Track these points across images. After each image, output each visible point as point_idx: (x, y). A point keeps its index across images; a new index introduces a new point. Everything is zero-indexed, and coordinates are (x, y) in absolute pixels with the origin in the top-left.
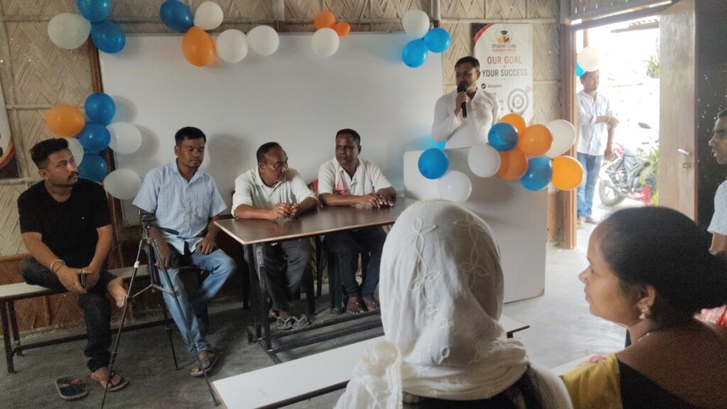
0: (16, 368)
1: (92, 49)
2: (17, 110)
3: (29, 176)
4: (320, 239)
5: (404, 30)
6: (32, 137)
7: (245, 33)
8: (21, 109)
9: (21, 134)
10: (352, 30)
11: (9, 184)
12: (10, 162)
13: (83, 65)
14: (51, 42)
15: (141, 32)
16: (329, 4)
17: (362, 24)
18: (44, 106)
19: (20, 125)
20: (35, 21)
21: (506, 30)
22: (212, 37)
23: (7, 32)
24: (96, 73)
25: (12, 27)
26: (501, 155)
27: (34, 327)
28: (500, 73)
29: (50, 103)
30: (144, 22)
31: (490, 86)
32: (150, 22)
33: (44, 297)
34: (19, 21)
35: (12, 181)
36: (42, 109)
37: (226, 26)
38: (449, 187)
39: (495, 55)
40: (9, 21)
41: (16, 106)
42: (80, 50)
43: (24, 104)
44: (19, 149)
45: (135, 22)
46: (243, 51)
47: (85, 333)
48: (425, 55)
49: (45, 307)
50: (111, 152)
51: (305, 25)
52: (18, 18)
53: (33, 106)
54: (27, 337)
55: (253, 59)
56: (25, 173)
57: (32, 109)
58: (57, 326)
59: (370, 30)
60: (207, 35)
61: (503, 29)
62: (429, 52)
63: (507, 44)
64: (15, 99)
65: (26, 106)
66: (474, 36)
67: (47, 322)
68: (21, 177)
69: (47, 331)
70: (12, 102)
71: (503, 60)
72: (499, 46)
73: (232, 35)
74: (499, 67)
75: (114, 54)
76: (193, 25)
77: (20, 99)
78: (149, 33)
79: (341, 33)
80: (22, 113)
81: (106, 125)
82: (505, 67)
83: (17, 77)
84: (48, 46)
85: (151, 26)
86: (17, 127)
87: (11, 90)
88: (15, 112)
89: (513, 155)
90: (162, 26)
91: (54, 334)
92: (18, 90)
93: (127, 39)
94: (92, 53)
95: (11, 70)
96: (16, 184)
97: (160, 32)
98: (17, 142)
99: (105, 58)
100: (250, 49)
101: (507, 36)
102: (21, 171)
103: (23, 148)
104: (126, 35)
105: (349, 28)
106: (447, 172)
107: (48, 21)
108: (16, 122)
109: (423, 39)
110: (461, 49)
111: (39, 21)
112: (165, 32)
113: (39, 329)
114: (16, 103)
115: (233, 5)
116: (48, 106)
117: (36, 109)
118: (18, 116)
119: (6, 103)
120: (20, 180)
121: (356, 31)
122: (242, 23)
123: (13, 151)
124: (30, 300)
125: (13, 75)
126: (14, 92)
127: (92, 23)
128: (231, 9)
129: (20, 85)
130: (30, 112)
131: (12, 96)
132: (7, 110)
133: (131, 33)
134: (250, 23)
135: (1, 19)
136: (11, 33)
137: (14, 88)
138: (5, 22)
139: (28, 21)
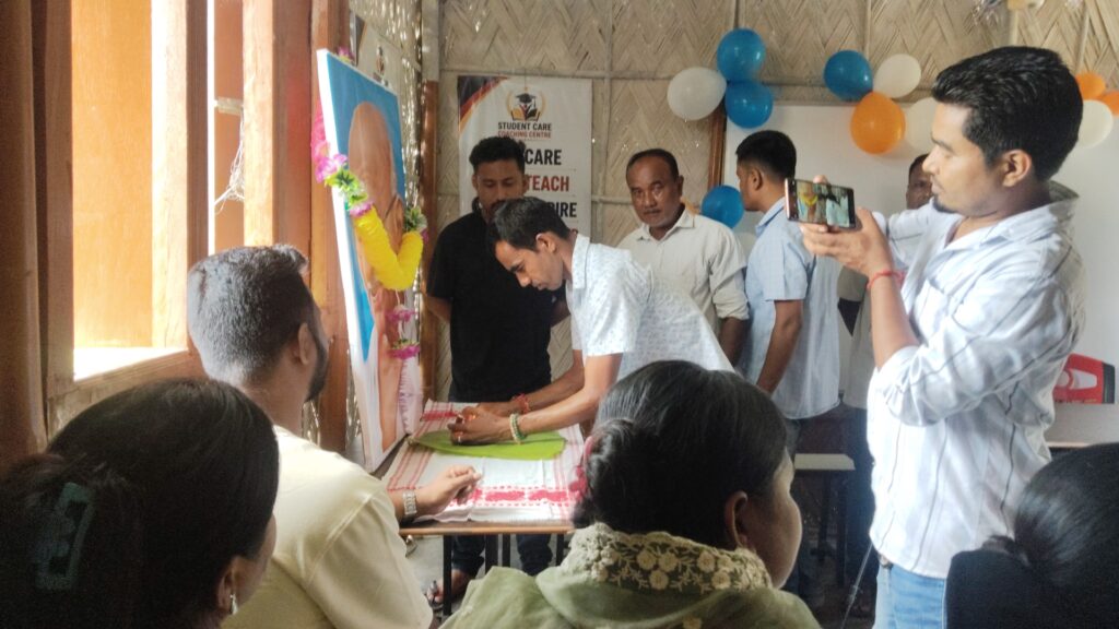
1: (718, 121)
2: (605, 203)
8: (609, 202)
14: (668, 106)
15: (787, 99)
16: (1090, 63)
19: (603, 223)
20: (649, 79)
22: (901, 108)
23: (611, 97)
24: (717, 158)
25: (619, 85)
30: (795, 85)
32: (805, 85)
34: (629, 79)
40: (618, 78)
41: (603, 198)
42: (700, 124)
43: (615, 195)
45: (780, 85)
52: (628, 74)
57: (622, 204)
60: (894, 104)
64: (604, 187)
65: (618, 198)
70: (600, 192)
73: (928, 106)
76: (871, 91)
77: (609, 188)
78: (802, 101)
79: (1115, 109)
80: (609, 208)
83: (612, 156)
85: (803, 91)
86: (599, 229)
87: (601, 175)
88: (601, 205)
90: (827, 90)
92: (610, 178)
93: (775, 108)
94: (716, 128)
95: (607, 146)
104: (774, 103)
107: (670, 78)
108: (599, 221)
111: (654, 79)
112: (833, 103)
114: (604, 193)
115: (931, 59)
118: (603, 211)
119: (592, 193)
125: (608, 153)
126: (605, 178)
127: (728, 82)
128: (928, 67)
129: (613, 170)
130: (618, 207)
131: (601, 185)
132: (593, 203)
133: (779, 99)
135: (607, 75)
136: (616, 96)
137: (605, 173)
138: (612, 79)
139: (642, 79)
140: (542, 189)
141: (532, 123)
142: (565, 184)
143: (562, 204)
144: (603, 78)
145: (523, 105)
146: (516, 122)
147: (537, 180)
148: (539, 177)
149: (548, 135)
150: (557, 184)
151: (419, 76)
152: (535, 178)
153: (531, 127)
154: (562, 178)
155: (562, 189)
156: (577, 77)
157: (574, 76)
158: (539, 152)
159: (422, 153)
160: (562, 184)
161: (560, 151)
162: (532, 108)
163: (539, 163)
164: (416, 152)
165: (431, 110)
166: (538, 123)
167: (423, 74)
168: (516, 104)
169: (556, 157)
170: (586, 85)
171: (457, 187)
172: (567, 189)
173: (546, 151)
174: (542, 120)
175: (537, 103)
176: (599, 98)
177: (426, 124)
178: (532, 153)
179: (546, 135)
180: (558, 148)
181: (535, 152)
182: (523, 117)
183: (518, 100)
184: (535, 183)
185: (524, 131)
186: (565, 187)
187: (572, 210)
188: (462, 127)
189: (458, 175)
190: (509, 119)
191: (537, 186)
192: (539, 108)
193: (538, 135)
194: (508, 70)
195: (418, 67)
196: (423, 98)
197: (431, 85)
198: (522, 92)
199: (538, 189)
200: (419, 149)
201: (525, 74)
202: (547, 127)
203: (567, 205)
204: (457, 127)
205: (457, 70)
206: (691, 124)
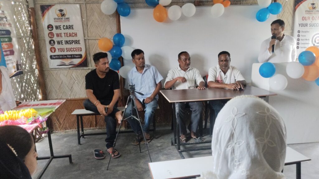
0: (81, 143)
1: (117, 15)
2: (88, 39)
3: (91, 67)
4: (207, 102)
5: (258, 4)
6: (93, 51)
7: (181, 7)
8: (90, 39)
9: (89, 49)
10: (231, 4)
11: (84, 69)
12: (85, 60)
13: (114, 21)
14: (102, 12)
15: (137, 8)
17: (236, 1)
18: (98, 38)
19: (89, 46)
20: (96, 3)
21: (314, 3)
22: (166, 9)
23: (86, 8)
24: (118, 25)
25: (88, 6)
26: (305, 67)
27: (90, 127)
28: (308, 25)
29: (100, 37)
30: (139, 3)
31: (302, 32)
32: (141, 3)
33: (94, 116)
34: (91, 3)
35: (85, 68)
36: (97, 39)
37: (173, 4)
38: (275, 82)
39: (306, 16)
41: (88, 38)
42: (113, 15)
43: (91, 37)
44: (88, 55)
45: (135, 3)
46: (179, 15)
47: (106, 132)
48: (268, 15)
49: (94, 120)
50: (123, 58)
51: (209, 3)
52: (90, 2)
53: (94, 38)
54: (87, 131)
55: (183, 18)
56: (90, 65)
57: (94, 40)
58: (98, 128)
59: (240, 4)
60: (164, 8)
61: (312, 3)
62: (271, 14)
63: (314, 10)
64: (88, 35)
65: (92, 38)
66: (296, 6)
67: (95, 126)
68: (89, 67)
69: (94, 129)
70: (86, 36)
71: (311, 19)
72: (309, 11)
73: (175, 8)
74: (308, 22)
75: (125, 17)
76: (158, 4)
77: (89, 35)
78: (140, 8)
79: (225, 6)
80: (90, 41)
81: (121, 47)
82: (312, 22)
83: (89, 26)
84: (101, 13)
85: (142, 5)
86: (88, 47)
87: (86, 32)
89: (312, 68)
90: (146, 5)
91: (97, 130)
92: (89, 32)
93: (131, 10)
95: (87, 23)
96: (87, 69)
97: (145, 7)
98: (88, 52)
99: (122, 19)
100: (182, 14)
101: (314, 6)
102: (88, 64)
103: (90, 55)
104: (131, 8)
105: (230, 3)
106: (274, 75)
107: (101, 3)
109: (267, 8)
110: (288, 13)
111: (98, 3)
112: (147, 7)
113: (91, 128)
114: (88, 37)
116: (100, 38)
117: (95, 39)
118: (88, 41)
119: (84, 37)
120: (88, 68)
121: (234, 4)
122: (180, 2)
123: (86, 56)
124: (89, 116)
125: (87, 25)
126: (88, 32)
127: (118, 4)
129: (90, 30)
131: (86, 34)
132: (85, 40)
133: (133, 8)
134: (184, 2)
135: (84, 3)
136: (88, 8)
137: (88, 31)
138: (86, 4)
139: (94, 3)
140: (69, 36)
141: (64, 17)
142: (76, 35)
143: (76, 40)
144: (83, 4)
145: (60, 12)
146: (59, 18)
147: (67, 34)
148: (68, 33)
149: (69, 21)
150: (73, 35)
151: (28, 6)
152: (67, 33)
153: (64, 19)
154: (75, 33)
155: (75, 36)
156: (75, 4)
157: (74, 4)
158: (67, 26)
159: (32, 28)
160: (75, 35)
161: (73, 25)
162: (63, 13)
163: (67, 29)
164: (30, 28)
165: (33, 16)
166: (66, 17)
167: (29, 6)
168: (58, 12)
169: (72, 27)
170: (78, 6)
171: (44, 37)
172: (77, 36)
173: (69, 26)
174: (67, 17)
175: (64, 12)
176: (82, 9)
177: (32, 20)
178: (65, 26)
179: (68, 21)
180: (72, 25)
181: (66, 26)
182: (61, 16)
183: (59, 11)
184: (67, 35)
185: (61, 20)
186: (76, 36)
187: (79, 42)
188: (43, 20)
189: (44, 34)
190: (57, 17)
191: (68, 36)
192: (65, 13)
193: (66, 21)
194: (55, 3)
195: (27, 4)
196: (30, 12)
197: (32, 8)
198: (59, 9)
199: (68, 37)
200: (31, 28)
201: (60, 4)
202: (68, 18)
203: (77, 41)
204: (42, 20)
205: (39, 4)
206: (110, 16)
